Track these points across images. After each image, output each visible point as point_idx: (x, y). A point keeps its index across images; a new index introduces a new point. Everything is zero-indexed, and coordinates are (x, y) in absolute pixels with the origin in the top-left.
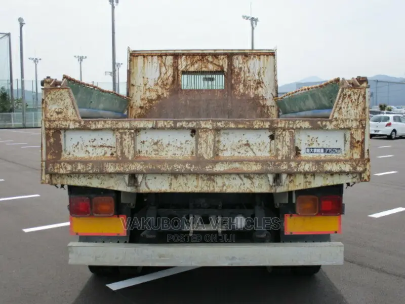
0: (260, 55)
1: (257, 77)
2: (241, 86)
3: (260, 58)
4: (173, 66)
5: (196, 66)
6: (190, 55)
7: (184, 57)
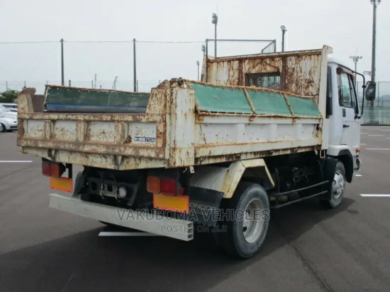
0: (311, 55)
1: (308, 77)
2: (294, 85)
3: (311, 58)
4: (239, 69)
5: (257, 68)
6: (252, 59)
7: (247, 61)
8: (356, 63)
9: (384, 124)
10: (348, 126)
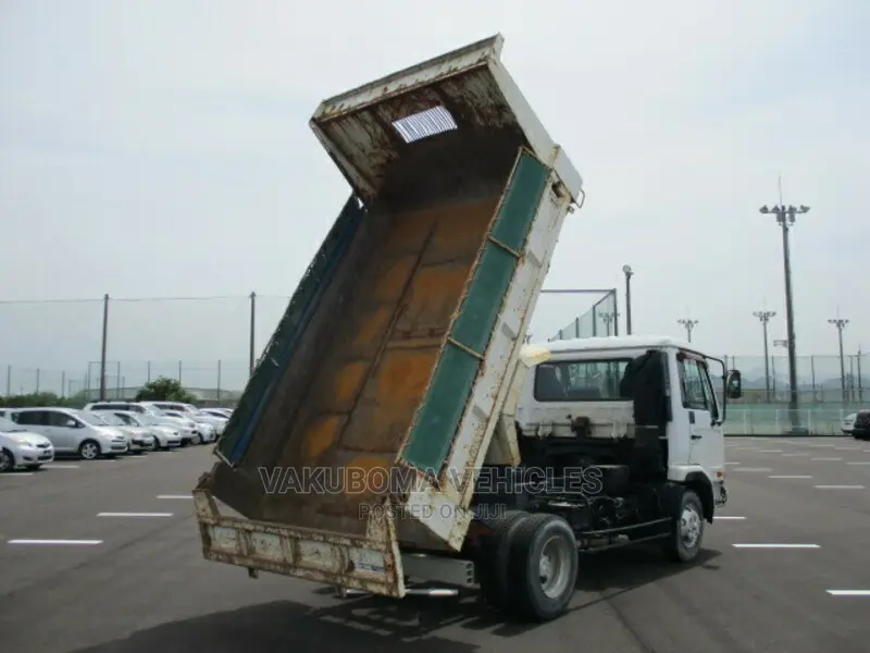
8: (765, 325)
9: (819, 433)
10: (700, 437)
